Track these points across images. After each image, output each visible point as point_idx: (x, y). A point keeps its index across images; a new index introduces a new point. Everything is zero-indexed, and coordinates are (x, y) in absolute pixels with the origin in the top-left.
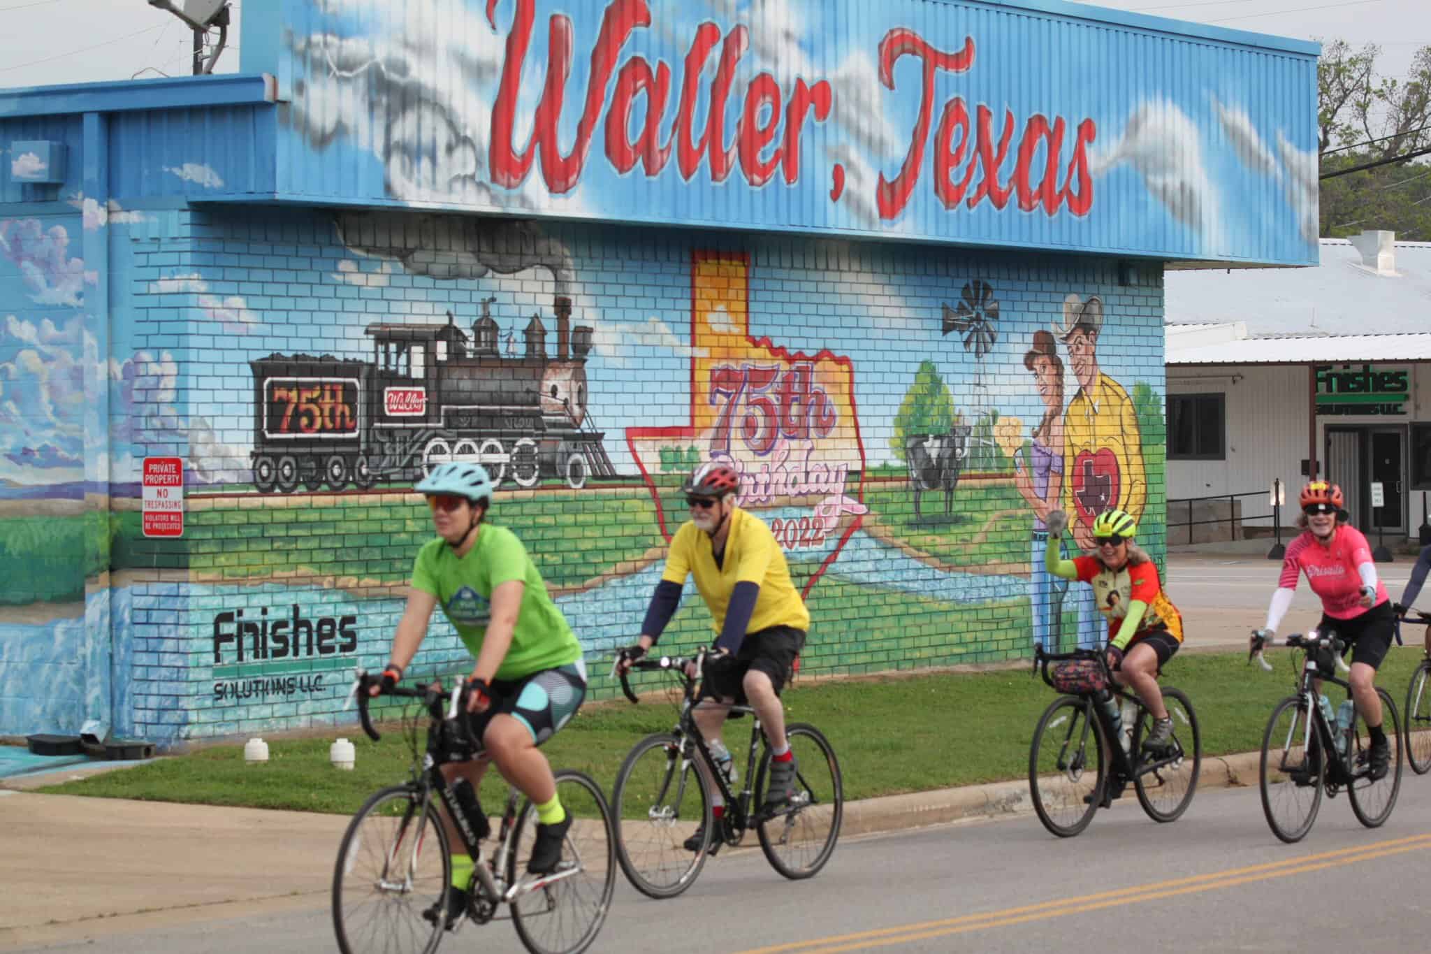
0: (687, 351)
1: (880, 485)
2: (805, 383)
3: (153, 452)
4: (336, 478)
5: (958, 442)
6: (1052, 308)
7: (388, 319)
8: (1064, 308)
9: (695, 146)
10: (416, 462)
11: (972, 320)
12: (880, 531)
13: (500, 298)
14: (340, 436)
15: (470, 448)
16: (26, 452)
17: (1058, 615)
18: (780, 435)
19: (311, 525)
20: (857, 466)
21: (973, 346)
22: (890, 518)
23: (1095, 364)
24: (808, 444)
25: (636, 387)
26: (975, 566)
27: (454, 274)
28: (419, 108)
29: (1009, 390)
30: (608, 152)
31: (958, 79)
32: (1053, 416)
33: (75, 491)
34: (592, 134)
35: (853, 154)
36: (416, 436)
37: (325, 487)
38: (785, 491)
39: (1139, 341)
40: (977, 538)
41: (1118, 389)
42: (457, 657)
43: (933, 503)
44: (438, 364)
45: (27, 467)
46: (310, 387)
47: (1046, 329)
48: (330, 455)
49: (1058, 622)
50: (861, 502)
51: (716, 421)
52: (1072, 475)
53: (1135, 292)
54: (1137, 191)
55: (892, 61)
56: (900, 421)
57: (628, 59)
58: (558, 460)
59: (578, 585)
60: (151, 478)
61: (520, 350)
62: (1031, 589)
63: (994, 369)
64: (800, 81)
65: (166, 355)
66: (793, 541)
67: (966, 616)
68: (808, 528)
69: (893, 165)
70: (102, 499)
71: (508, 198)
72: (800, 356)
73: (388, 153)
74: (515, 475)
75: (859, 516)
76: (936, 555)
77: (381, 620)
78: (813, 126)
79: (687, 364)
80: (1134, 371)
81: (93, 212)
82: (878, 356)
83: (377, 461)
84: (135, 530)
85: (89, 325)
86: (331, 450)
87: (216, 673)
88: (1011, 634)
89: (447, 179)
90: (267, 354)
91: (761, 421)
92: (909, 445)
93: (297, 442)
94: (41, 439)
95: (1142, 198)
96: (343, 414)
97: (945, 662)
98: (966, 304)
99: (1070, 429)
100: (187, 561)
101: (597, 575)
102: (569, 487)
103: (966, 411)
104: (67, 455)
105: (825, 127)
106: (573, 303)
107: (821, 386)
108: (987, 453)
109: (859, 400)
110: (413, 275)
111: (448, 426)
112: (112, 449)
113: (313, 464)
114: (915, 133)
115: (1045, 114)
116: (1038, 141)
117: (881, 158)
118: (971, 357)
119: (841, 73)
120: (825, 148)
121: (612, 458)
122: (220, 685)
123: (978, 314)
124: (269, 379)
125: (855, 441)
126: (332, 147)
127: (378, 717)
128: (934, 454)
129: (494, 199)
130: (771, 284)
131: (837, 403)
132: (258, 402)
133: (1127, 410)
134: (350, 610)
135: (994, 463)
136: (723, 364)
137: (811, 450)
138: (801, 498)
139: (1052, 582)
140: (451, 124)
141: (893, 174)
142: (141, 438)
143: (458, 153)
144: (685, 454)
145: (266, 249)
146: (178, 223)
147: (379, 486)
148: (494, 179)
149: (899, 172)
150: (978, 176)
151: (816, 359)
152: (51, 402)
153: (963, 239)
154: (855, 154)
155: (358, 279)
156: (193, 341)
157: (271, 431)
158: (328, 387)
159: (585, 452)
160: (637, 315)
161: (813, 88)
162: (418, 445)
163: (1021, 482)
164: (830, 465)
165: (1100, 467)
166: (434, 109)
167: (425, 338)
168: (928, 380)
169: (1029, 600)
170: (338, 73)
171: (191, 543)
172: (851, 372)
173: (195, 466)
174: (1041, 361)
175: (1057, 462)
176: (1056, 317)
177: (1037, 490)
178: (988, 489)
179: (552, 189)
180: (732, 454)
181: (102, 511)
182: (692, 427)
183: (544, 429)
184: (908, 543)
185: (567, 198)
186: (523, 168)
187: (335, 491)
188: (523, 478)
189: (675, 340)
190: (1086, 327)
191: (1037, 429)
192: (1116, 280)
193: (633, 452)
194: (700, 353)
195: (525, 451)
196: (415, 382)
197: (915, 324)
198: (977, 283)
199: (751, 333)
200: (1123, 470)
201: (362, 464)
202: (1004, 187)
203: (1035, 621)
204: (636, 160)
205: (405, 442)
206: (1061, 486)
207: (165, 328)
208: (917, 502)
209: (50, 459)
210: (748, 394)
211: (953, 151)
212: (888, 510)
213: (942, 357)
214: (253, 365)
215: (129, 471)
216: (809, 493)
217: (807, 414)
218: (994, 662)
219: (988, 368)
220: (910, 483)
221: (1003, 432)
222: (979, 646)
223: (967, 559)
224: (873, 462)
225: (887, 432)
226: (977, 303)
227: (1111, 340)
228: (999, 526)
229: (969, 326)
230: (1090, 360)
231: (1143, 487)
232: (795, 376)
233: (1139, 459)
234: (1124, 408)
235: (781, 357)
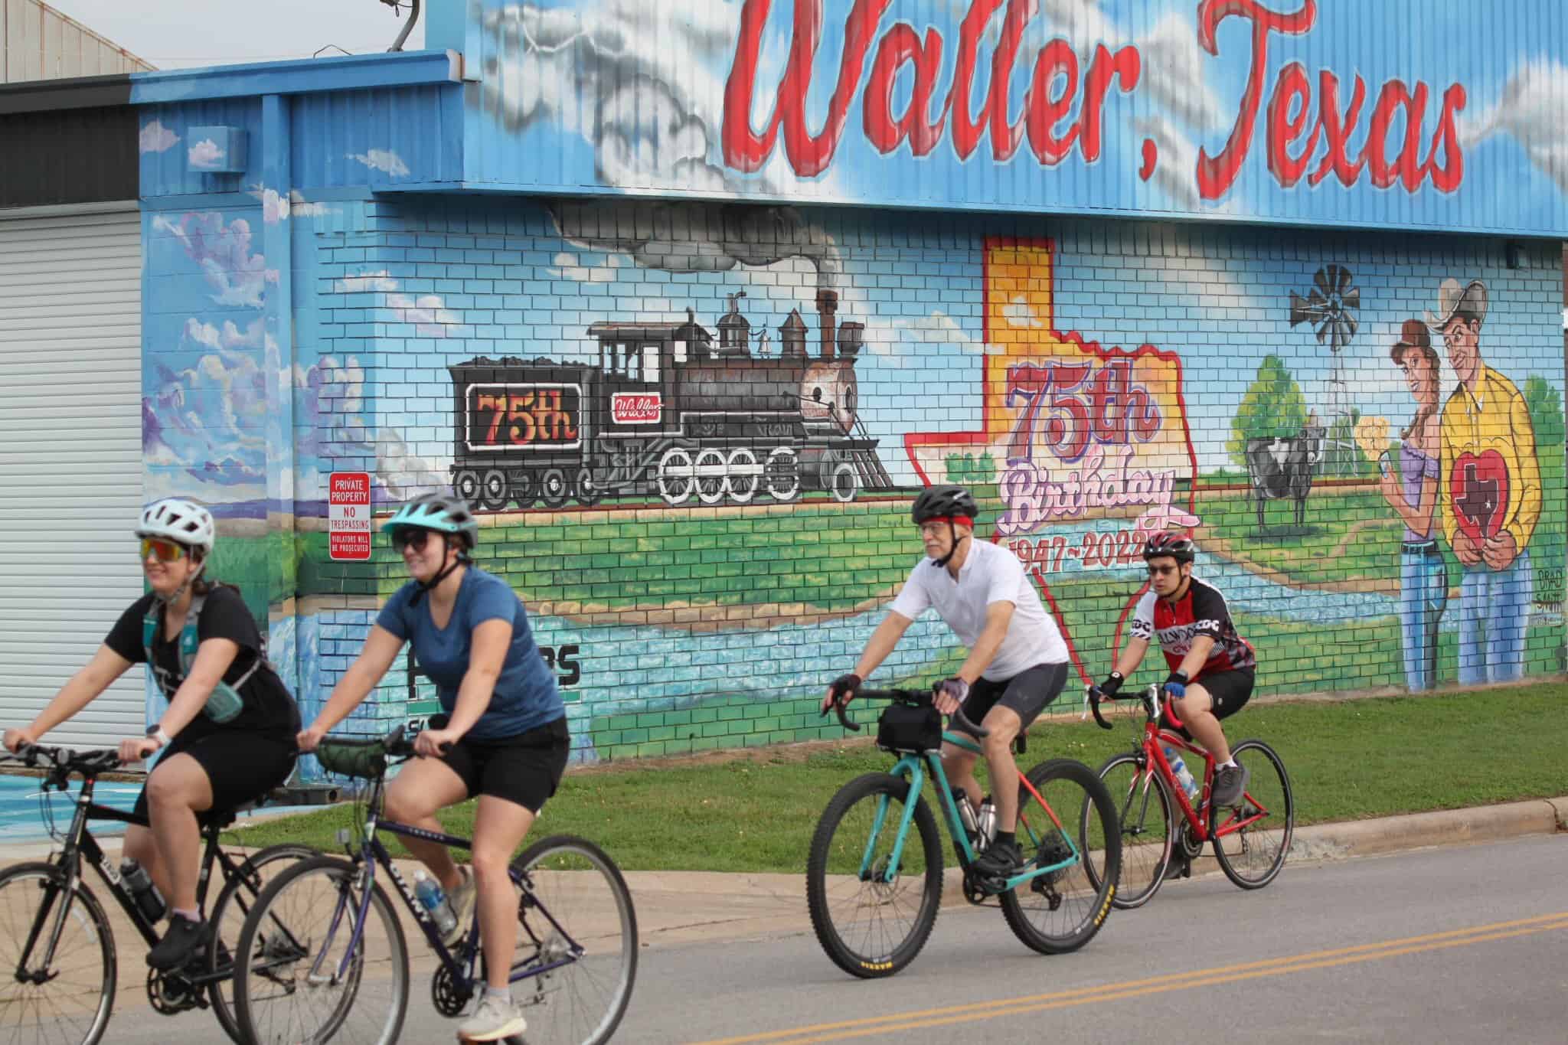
0: (979, 349)
1: (1215, 494)
2: (1123, 382)
3: (341, 467)
4: (553, 494)
5: (1310, 445)
6: (1426, 294)
7: (614, 318)
8: (1440, 295)
9: (974, 121)
10: (651, 475)
11: (1327, 309)
12: (1216, 545)
13: (750, 292)
14: (559, 447)
15: (716, 458)
16: (209, 466)
17: (1434, 636)
18: (1092, 440)
19: (524, 545)
20: (1187, 473)
21: (1328, 339)
22: (1227, 530)
23: (1478, 356)
24: (1127, 450)
25: (918, 389)
26: (1335, 583)
27: (694, 267)
28: (637, 85)
29: (1374, 387)
30: (867, 130)
31: (1295, 43)
32: (1426, 415)
33: (258, 509)
34: (848, 110)
35: (1167, 128)
36: (649, 447)
37: (540, 504)
38: (1099, 502)
39: (1531, 330)
40: (1335, 552)
41: (1506, 384)
42: (702, 689)
43: (1280, 512)
44: (676, 366)
45: (209, 482)
46: (521, 394)
47: (1418, 317)
48: (546, 468)
49: (1434, 643)
50: (1191, 513)
51: (1014, 426)
52: (1451, 481)
53: (1527, 275)
54: (1517, 164)
55: (1215, 23)
56: (1239, 422)
57: (891, 25)
58: (823, 470)
59: (848, 609)
60: (337, 495)
61: (776, 349)
62: (1401, 608)
63: (1356, 363)
64: (1101, 48)
65: (352, 361)
66: (1110, 557)
67: (1322, 639)
68: (1127, 543)
69: (1216, 139)
70: (287, 519)
71: (746, 182)
72: (1117, 352)
73: (599, 135)
74: (771, 488)
75: (1190, 529)
76: (1284, 571)
77: (609, 649)
78: (1118, 99)
79: (979, 362)
80: (1527, 363)
81: (275, 205)
82: (1212, 350)
83: (603, 475)
84: (322, 552)
85: (272, 328)
86: (548, 462)
87: (411, 709)
88: (1376, 658)
89: (671, 162)
90: (469, 358)
91: (1069, 425)
92: (1250, 449)
93: (506, 454)
94: (225, 452)
95: (1523, 170)
96: (562, 423)
97: (1295, 691)
99: (1448, 429)
100: (375, 586)
101: (869, 597)
102: (836, 501)
103: (1319, 410)
104: (250, 470)
105: (1132, 98)
106: (840, 297)
107: (1142, 384)
108: (1345, 456)
109: (1188, 399)
110: (644, 269)
111: (689, 434)
112: (297, 464)
113: (526, 479)
114: (1243, 105)
115: (1404, 80)
116: (1395, 109)
117: (1202, 130)
118: (1326, 350)
119: (1152, 38)
120: (1133, 121)
121: (888, 467)
122: (416, 722)
123: (1334, 303)
124: (472, 386)
125: (1184, 446)
126: (531, 130)
127: (607, 756)
128: (1281, 459)
129: (728, 184)
130: (1079, 273)
131: (1163, 404)
132: (459, 411)
133: (1518, 407)
134: (572, 638)
135: (1355, 468)
136: (1022, 362)
137: (1131, 455)
138: (1118, 509)
139: (1427, 600)
140: (676, 103)
141: (1216, 151)
142: (327, 452)
143: (685, 134)
144: (977, 462)
145: (468, 242)
146: (363, 215)
147: (605, 502)
148: (728, 162)
149: (1225, 145)
150: (1321, 150)
151: (1136, 355)
152: (234, 413)
153: (1303, 219)
154: (1171, 129)
155: (579, 274)
156: (380, 345)
157: (475, 442)
158: (543, 394)
159: (855, 461)
160: (918, 309)
161: (1117, 55)
162: (653, 455)
163: (1388, 489)
164: (1153, 472)
165: (1485, 471)
166: (654, 87)
167: (660, 338)
168: (1274, 376)
169: (1398, 620)
170: (537, 48)
171: (378, 566)
172: (1179, 369)
173: (384, 483)
174: (1411, 354)
175: (1432, 466)
176: (1430, 305)
177: (1407, 497)
178: (1346, 497)
179: (798, 172)
180: (1034, 461)
181: (286, 533)
182: (985, 432)
183: (805, 437)
184: (1250, 558)
185: (818, 181)
186: (761, 150)
187: (552, 508)
188: (780, 491)
189: (965, 337)
190: (1466, 315)
191: (1407, 429)
192: (1503, 263)
193: (914, 461)
194: (992, 350)
195: (781, 462)
196: (649, 387)
197: (1259, 314)
198: (1332, 269)
199: (1057, 327)
200: (1514, 473)
201: (585, 477)
202: (1353, 161)
203: (1406, 643)
204: (901, 139)
205: (636, 453)
206: (1437, 492)
207: (352, 330)
208: (1260, 513)
209: (234, 475)
210: (1053, 395)
211: (1290, 123)
212: (1226, 522)
213: (1291, 351)
214: (452, 370)
215: (315, 489)
216: (1128, 503)
217: (1125, 416)
218: (1355, 689)
219: (1347, 363)
220: (1252, 491)
221: (1366, 434)
222: (1338, 671)
223: (1323, 575)
224: (1207, 469)
225: (1223, 435)
226: (1333, 290)
227: (1499, 329)
228: (1361, 538)
229: (1324, 316)
230: (1473, 350)
231: (1538, 493)
232: (1111, 374)
233: (1532, 462)
234: (1514, 405)
235: (1093, 353)
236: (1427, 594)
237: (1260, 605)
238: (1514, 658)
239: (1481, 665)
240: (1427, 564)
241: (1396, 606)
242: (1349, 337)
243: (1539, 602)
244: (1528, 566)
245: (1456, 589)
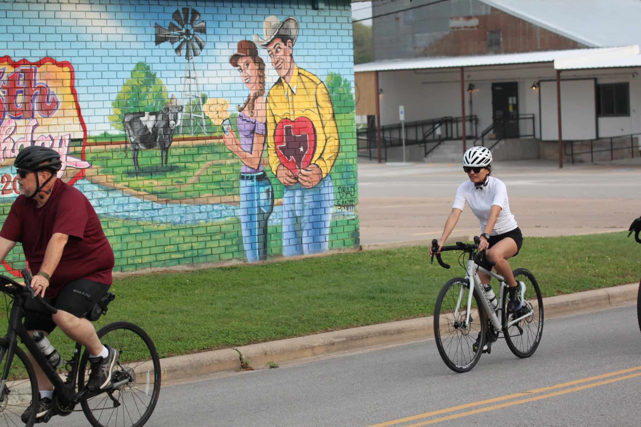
1: (102, 147)
2: (29, 80)
5: (171, 116)
6: (255, 25)
8: (264, 25)
11: (182, 34)
12: (102, 179)
17: (264, 228)
18: (6, 117)
20: (81, 135)
21: (184, 52)
22: (111, 169)
23: (292, 61)
24: (34, 122)
29: (217, 80)
32: (256, 97)
38: (13, 155)
40: (190, 180)
41: (313, 78)
43: (150, 157)
47: (248, 39)
49: (265, 233)
50: (83, 159)
52: (274, 135)
53: (324, 14)
56: (118, 104)
62: (240, 212)
63: (204, 67)
67: (182, 233)
72: (24, 62)
75: (83, 170)
76: (153, 193)
92: (127, 119)
97: (164, 265)
98: (176, 23)
99: (272, 105)
103: (177, 95)
107: (45, 82)
108: (198, 123)
109: (78, 90)
118: (183, 59)
123: (188, 31)
125: (77, 119)
128: (150, 125)
131: (60, 93)
133: (321, 92)
135: (204, 130)
137: (37, 125)
139: (259, 207)
151: (39, 64)
163: (229, 142)
164: (54, 136)
165: (299, 130)
168: (143, 75)
169: (238, 220)
172: (72, 72)
174: (244, 61)
175: (261, 127)
176: (256, 31)
177: (243, 146)
178: (199, 147)
184: (128, 186)
190: (284, 37)
191: (241, 106)
192: (310, 7)
197: (132, 38)
198: (186, 11)
200: (319, 130)
203: (245, 233)
206: (265, 143)
208: (135, 158)
212: (109, 165)
213: (155, 60)
217: (32, 101)
218: (208, 262)
219: (197, 67)
220: (128, 145)
221: (212, 109)
222: (195, 252)
223: (182, 195)
224: (94, 131)
225: (106, 112)
226: (187, 23)
227: (306, 46)
228: (210, 172)
229: (180, 39)
230: (289, 58)
231: (337, 142)
232: (20, 76)
233: (333, 123)
234: (318, 90)
235: (6, 63)
236: (259, 204)
237: (136, 214)
238: (322, 239)
239: (299, 245)
240: (259, 186)
241: (237, 211)
242: (199, 51)
243: (339, 205)
244: (331, 184)
245: (280, 200)
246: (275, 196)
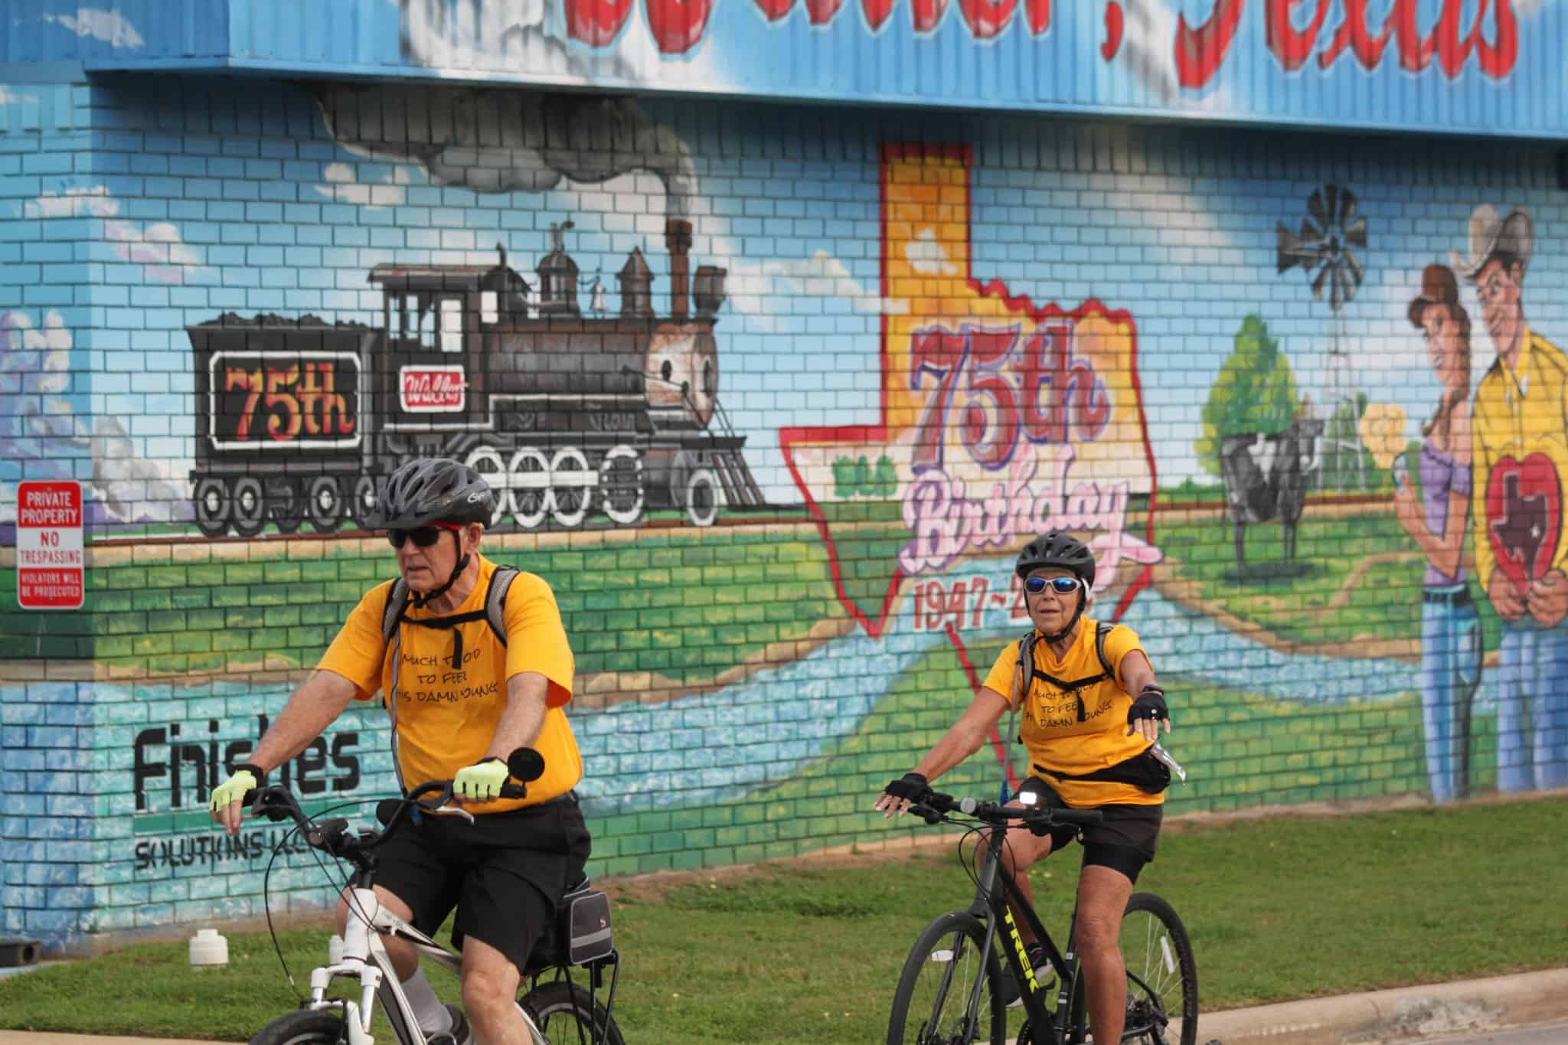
1: (1180, 515)
2: (1061, 353)
3: (34, 473)
4: (325, 513)
5: (1303, 445)
6: (1453, 226)
7: (404, 258)
8: (1471, 227)
11: (1324, 249)
12: (1182, 589)
13: (581, 222)
14: (331, 445)
15: (536, 462)
17: (1465, 721)
18: (1022, 438)
19: (286, 586)
20: (1144, 486)
21: (1326, 291)
22: (1196, 568)
23: (1521, 317)
24: (1066, 452)
25: (797, 363)
26: (1332, 644)
29: (1385, 361)
32: (1454, 402)
36: (450, 445)
37: (307, 527)
38: (1031, 526)
40: (1336, 599)
41: (1558, 357)
43: (1265, 543)
44: (484, 328)
46: (283, 367)
47: (1443, 261)
48: (316, 475)
49: (1466, 732)
50: (1150, 542)
51: (921, 417)
52: (1487, 497)
56: (1212, 413)
58: (674, 480)
59: (707, 681)
60: (31, 514)
61: (613, 305)
62: (1423, 680)
63: (1361, 327)
65: (53, 317)
67: (1319, 725)
71: (596, 62)
72: (1053, 310)
74: (607, 505)
75: (1149, 566)
76: (1270, 627)
79: (875, 325)
82: (1176, 308)
84: (5, 598)
86: (318, 467)
87: (139, 825)
90: (214, 315)
91: (992, 415)
92: (1227, 450)
93: (264, 456)
96: (335, 410)
97: (1286, 800)
99: (1482, 422)
100: (91, 647)
101: (736, 663)
102: (691, 524)
103: (1315, 395)
106: (695, 230)
107: (1085, 357)
108: (1350, 462)
109: (1145, 378)
111: (501, 427)
113: (289, 491)
118: (1323, 309)
121: (758, 476)
122: (144, 845)
123: (1334, 240)
124: (217, 355)
125: (1141, 445)
128: (1266, 465)
130: (1005, 196)
131: (1112, 385)
132: (201, 392)
134: (349, 723)
135: (1361, 478)
136: (931, 325)
137: (1071, 461)
139: (1456, 669)
141: (1199, 19)
142: (13, 451)
144: (873, 468)
145: (211, 146)
146: (71, 105)
148: (572, 31)
149: (1210, 11)
150: (1336, 17)
151: (1078, 315)
153: (1312, 119)
156: (97, 295)
157: (222, 437)
159: (715, 467)
160: (796, 247)
163: (1405, 509)
164: (1102, 484)
165: (1531, 483)
167: (462, 287)
168: (1255, 345)
169: (1419, 698)
171: (96, 618)
172: (1133, 335)
173: (102, 495)
174: (1434, 313)
175: (1462, 475)
176: (1458, 243)
177: (1430, 522)
178: (1353, 520)
180: (947, 468)
182: (884, 425)
183: (651, 431)
184: (1225, 608)
186: (614, 15)
187: (323, 533)
188: (619, 509)
190: (1507, 257)
191: (1429, 423)
192: (1555, 183)
193: (792, 466)
195: (621, 466)
196: (448, 358)
197: (1234, 257)
198: (1331, 189)
199: (975, 275)
201: (365, 490)
202: (1377, 33)
203: (1430, 732)
206: (1469, 514)
207: (52, 273)
208: (1239, 543)
210: (971, 372)
212: (1195, 556)
213: (1277, 309)
214: (191, 333)
216: (1069, 529)
217: (1064, 403)
218: (1364, 798)
219: (1352, 327)
221: (1375, 429)
222: (1341, 773)
223: (1321, 633)
224: (1170, 477)
225: (1190, 431)
226: (1332, 222)
227: (1549, 278)
228: (1370, 579)
229: (1320, 258)
230: (1513, 310)
232: (1046, 343)
235: (1022, 312)
236: (1456, 661)
239: (1527, 765)
240: (1457, 618)
246: (1487, 645)
